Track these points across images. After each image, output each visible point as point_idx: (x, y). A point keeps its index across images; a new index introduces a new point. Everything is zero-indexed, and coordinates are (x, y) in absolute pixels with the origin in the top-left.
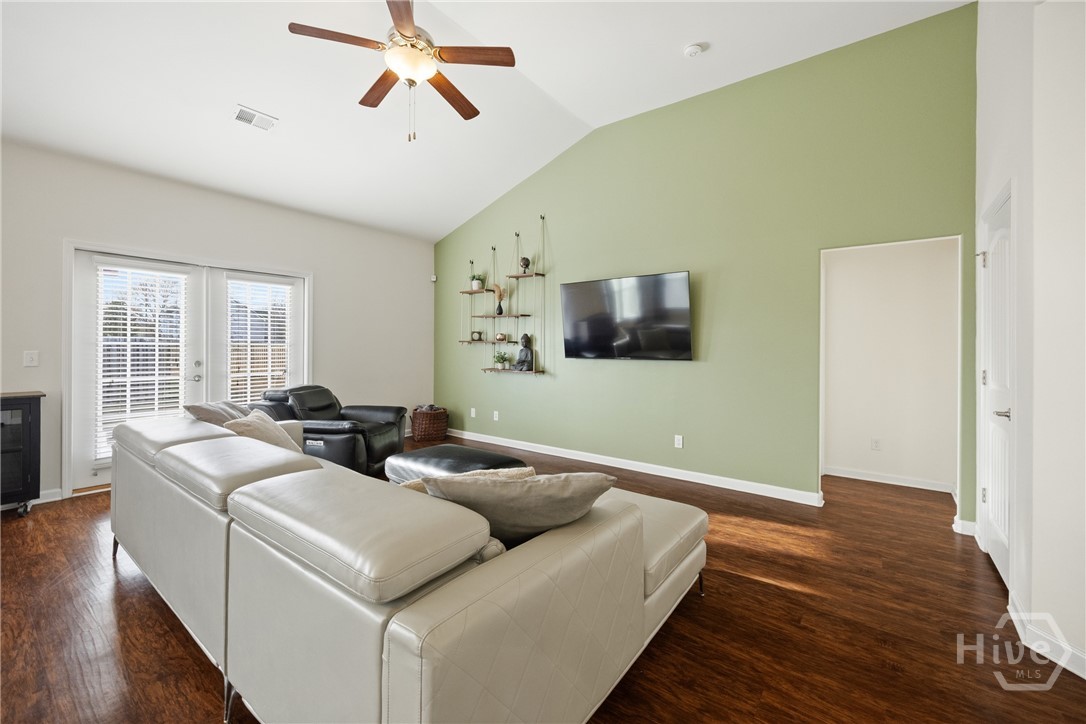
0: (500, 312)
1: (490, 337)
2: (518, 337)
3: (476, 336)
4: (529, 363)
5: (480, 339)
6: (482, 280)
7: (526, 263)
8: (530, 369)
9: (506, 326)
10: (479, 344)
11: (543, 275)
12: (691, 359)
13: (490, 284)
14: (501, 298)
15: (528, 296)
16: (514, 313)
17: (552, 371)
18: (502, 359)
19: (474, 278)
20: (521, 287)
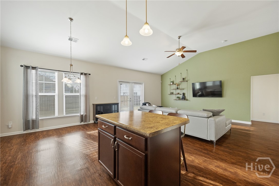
0: (177, 88)
1: (175, 93)
2: (182, 93)
3: (172, 93)
4: (184, 98)
5: (172, 94)
6: (173, 82)
7: (184, 79)
8: (185, 99)
9: (178, 91)
10: (172, 95)
11: (187, 81)
12: (222, 97)
13: (175, 83)
14: (178, 86)
15: (183, 85)
16: (180, 89)
17: (189, 100)
18: (178, 98)
19: (171, 82)
20: (182, 84)
